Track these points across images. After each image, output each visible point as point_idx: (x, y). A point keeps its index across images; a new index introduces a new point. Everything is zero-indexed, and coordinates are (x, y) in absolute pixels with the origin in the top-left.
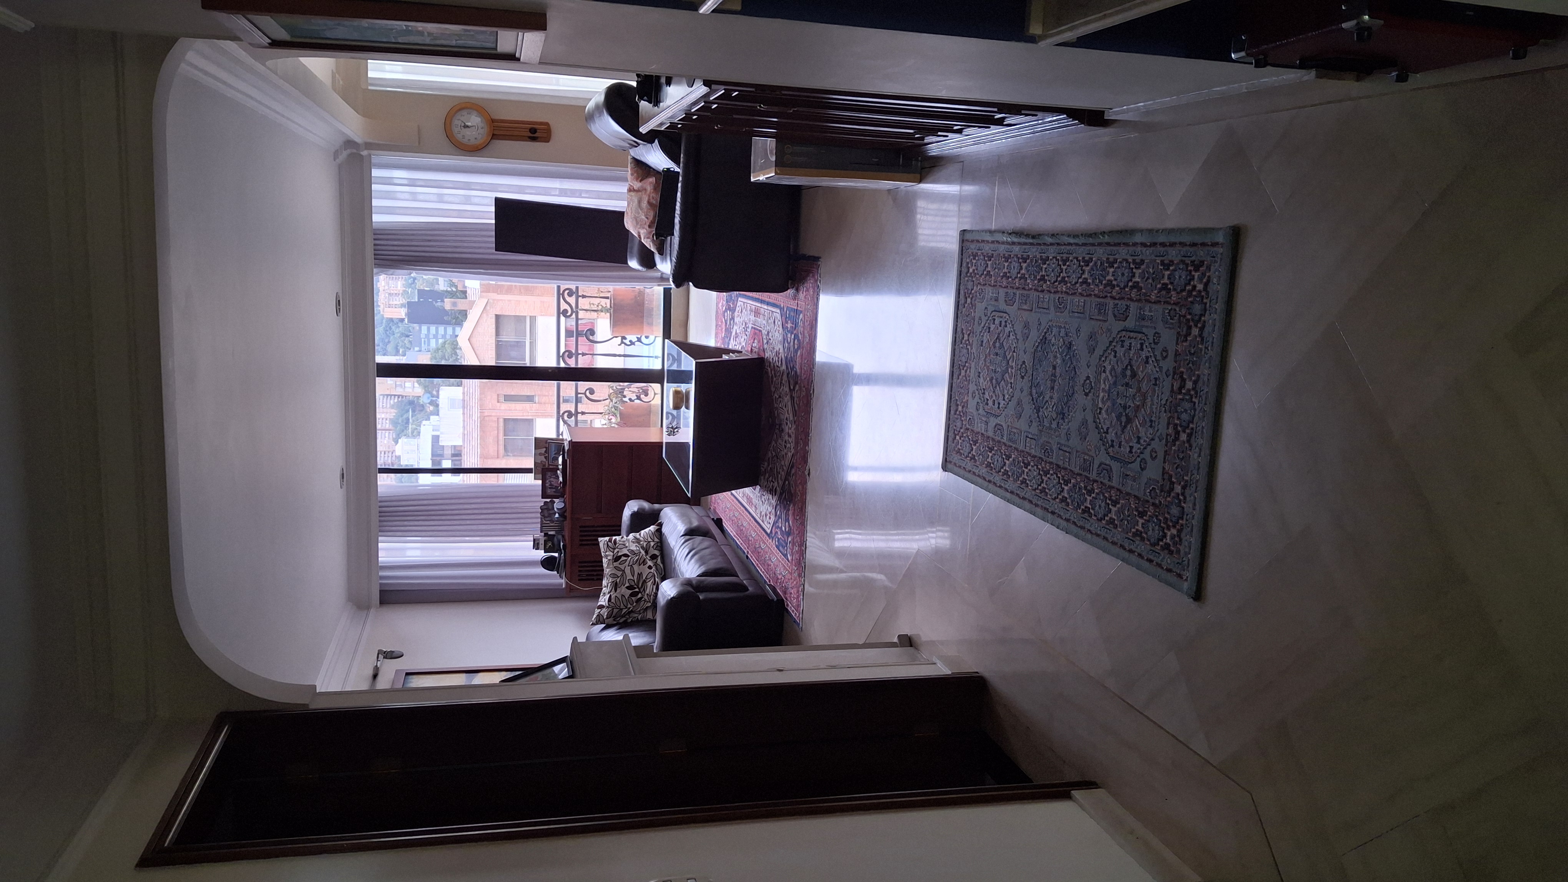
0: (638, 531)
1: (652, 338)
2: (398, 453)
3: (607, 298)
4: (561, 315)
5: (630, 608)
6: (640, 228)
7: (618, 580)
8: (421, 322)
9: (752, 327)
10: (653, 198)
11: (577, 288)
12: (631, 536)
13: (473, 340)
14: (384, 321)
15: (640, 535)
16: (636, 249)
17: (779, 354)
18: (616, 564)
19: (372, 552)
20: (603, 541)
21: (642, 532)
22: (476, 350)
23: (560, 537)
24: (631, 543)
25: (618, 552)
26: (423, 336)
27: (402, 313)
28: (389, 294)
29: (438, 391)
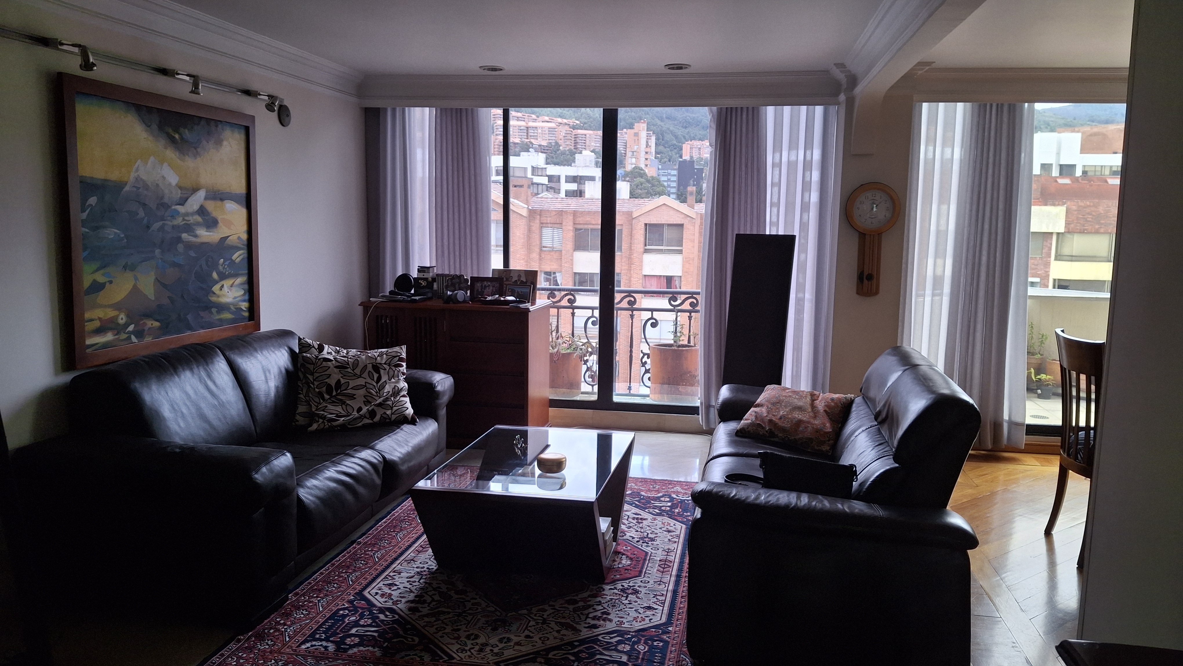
0: (410, 394)
1: (648, 383)
2: (584, 152)
3: (689, 342)
4: (671, 295)
5: (314, 385)
6: (768, 407)
7: (349, 370)
8: (680, 170)
9: (647, 553)
10: (806, 428)
11: (697, 311)
12: (404, 385)
13: (664, 207)
14: (680, 144)
15: (404, 396)
16: (743, 397)
17: (604, 620)
18: (370, 368)
19: (421, 102)
20: (403, 351)
21: (407, 399)
22: (657, 209)
23: (430, 295)
24: (393, 385)
25: (385, 369)
26: (669, 171)
27: (686, 157)
28: (700, 148)
29: (628, 181)
